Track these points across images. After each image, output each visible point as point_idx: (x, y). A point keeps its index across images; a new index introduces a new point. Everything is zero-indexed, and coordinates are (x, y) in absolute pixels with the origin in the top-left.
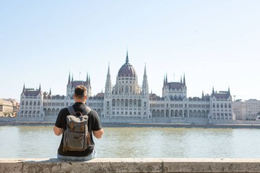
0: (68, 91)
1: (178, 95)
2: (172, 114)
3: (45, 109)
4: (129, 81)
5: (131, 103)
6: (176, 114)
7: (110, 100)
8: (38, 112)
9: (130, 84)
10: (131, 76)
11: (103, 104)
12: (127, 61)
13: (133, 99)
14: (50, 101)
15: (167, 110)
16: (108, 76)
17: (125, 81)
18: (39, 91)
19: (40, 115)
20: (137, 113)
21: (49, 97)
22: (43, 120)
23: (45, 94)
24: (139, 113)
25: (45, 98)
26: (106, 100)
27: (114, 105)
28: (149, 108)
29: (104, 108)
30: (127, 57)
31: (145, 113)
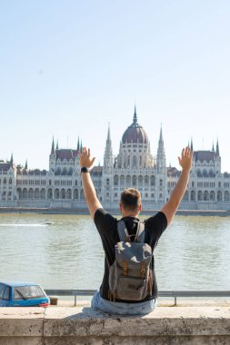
0: (51, 163)
1: (208, 169)
2: (199, 197)
3: (19, 190)
4: (138, 149)
5: (140, 181)
6: (206, 196)
7: (111, 177)
8: (10, 193)
9: (140, 154)
10: (141, 142)
11: (100, 182)
12: (135, 120)
13: (144, 175)
14: (25, 178)
15: (193, 191)
16: (109, 142)
17: (132, 149)
18: (10, 164)
19: (12, 197)
20: (149, 195)
21: (25, 173)
22: (16, 204)
23: (19, 167)
24: (153, 195)
25: (19, 173)
26: (105, 176)
27: (116, 184)
28: (166, 188)
29: (103, 188)
30: (135, 115)
31: (161, 195)
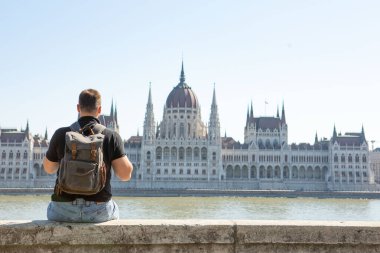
1: (272, 140)
2: (261, 173)
3: (36, 166)
4: (185, 115)
5: (189, 155)
6: (269, 173)
7: (152, 149)
8: (25, 170)
9: (188, 121)
10: (190, 106)
11: (139, 155)
12: (182, 80)
13: (193, 147)
14: (44, 151)
15: (253, 167)
16: (150, 106)
17: (178, 115)
18: (25, 134)
19: (27, 175)
20: (200, 172)
21: (44, 145)
22: (32, 184)
23: (36, 138)
24: (204, 172)
25: (36, 145)
26: (145, 148)
27: (159, 157)
28: (221, 163)
29: (142, 162)
30: (182, 73)
31: (214, 172)
